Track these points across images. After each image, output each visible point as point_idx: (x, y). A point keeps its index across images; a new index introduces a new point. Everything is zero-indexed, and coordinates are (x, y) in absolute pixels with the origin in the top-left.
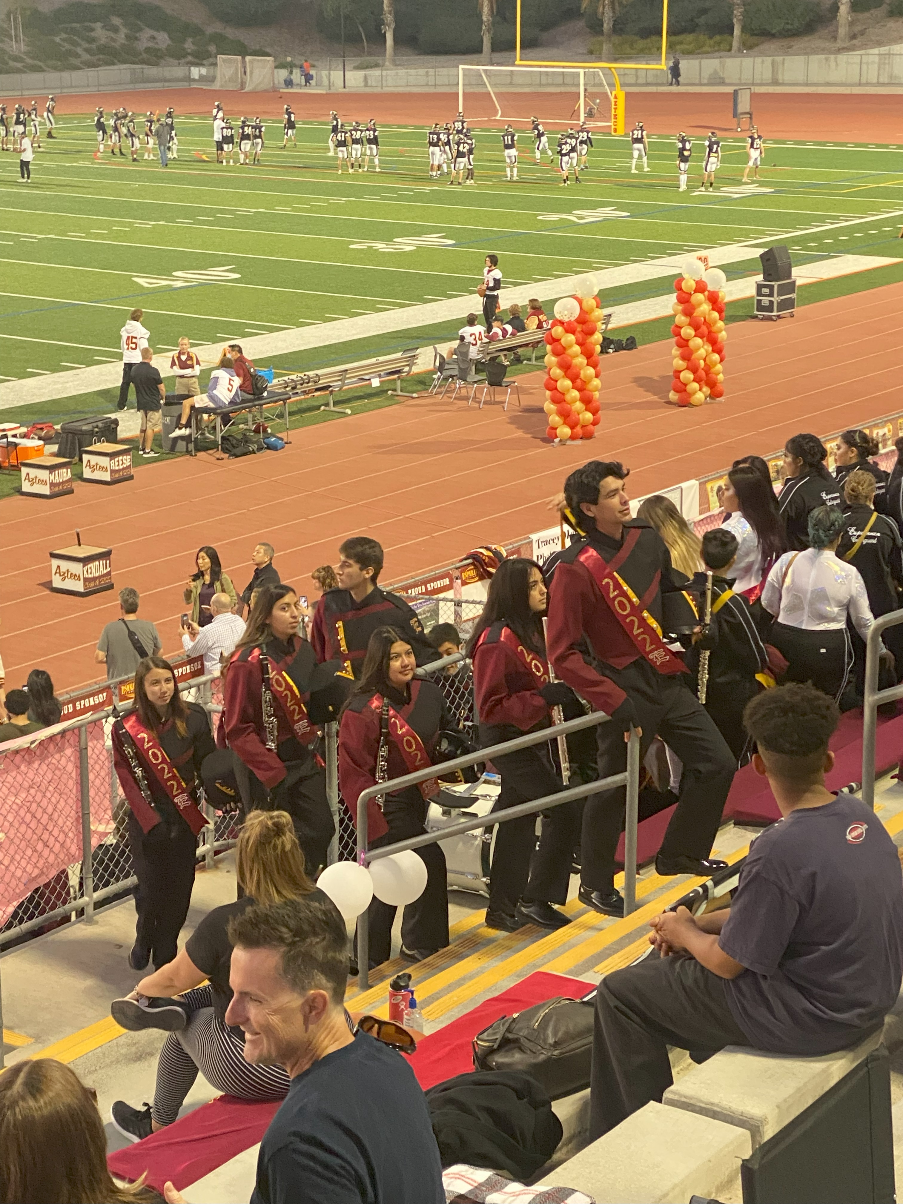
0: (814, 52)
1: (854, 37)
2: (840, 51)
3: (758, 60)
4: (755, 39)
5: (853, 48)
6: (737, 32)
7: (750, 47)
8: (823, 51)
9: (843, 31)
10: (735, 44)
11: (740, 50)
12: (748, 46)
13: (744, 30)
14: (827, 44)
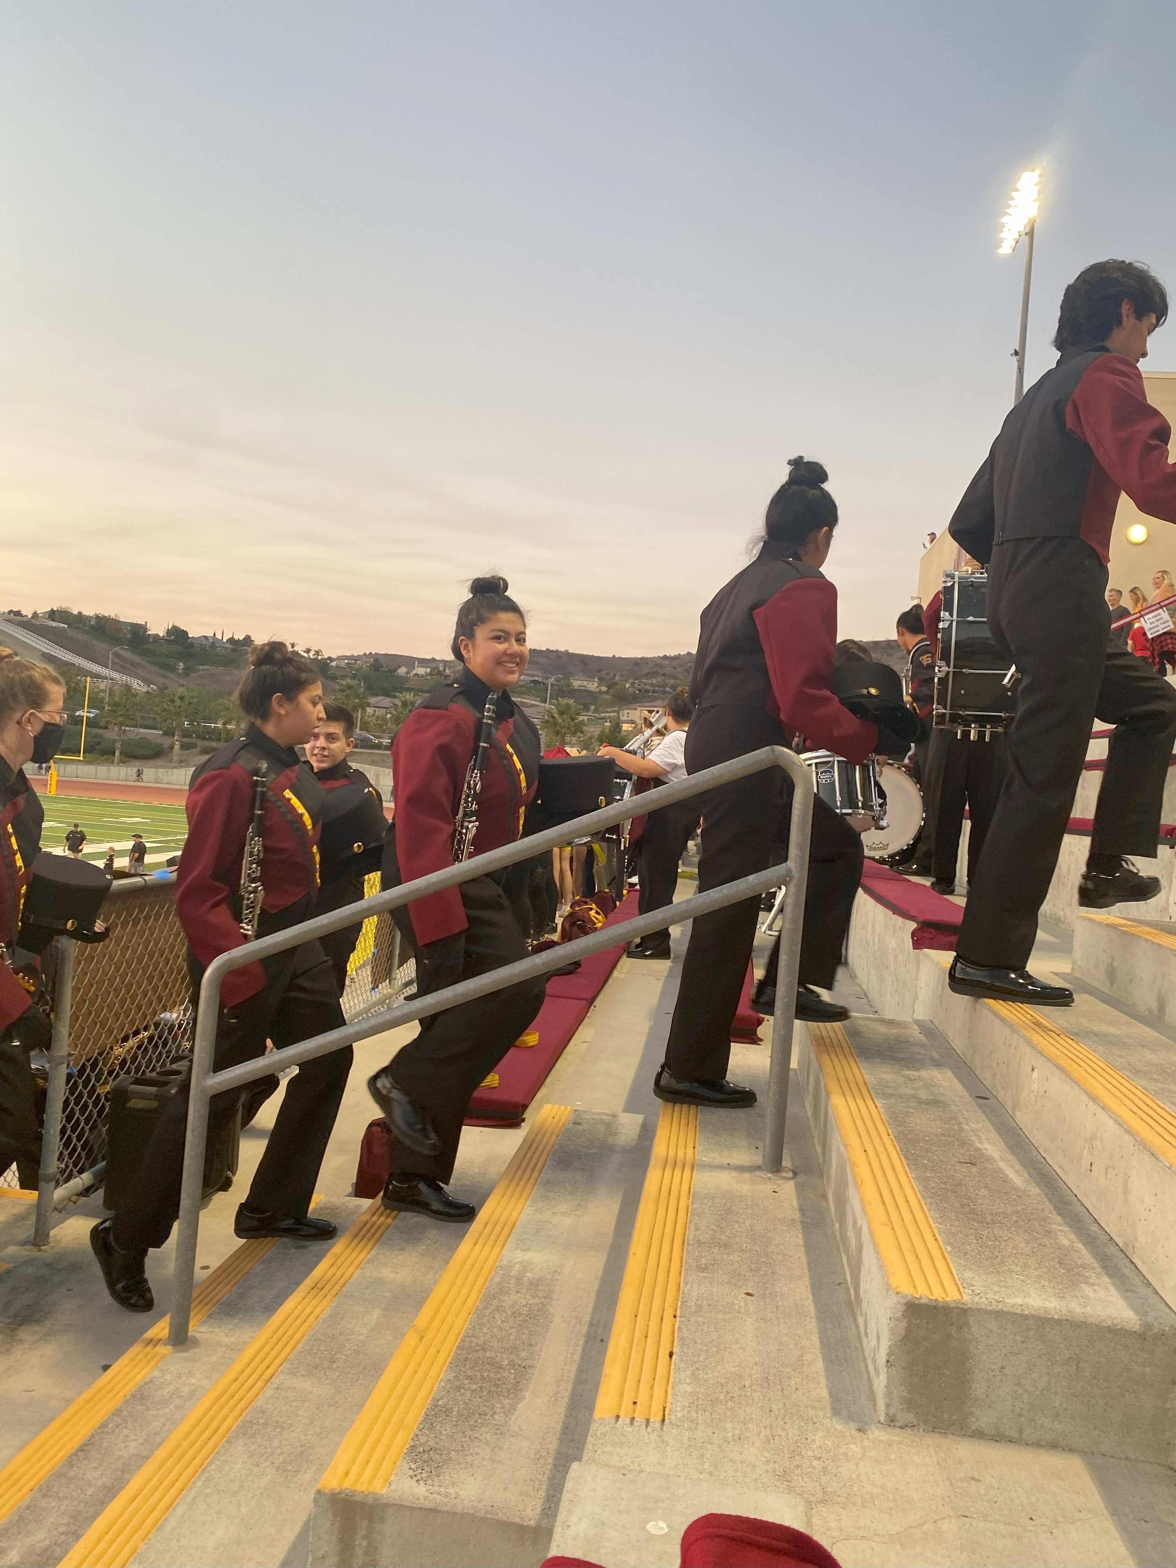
0: (161, 767)
1: (181, 762)
2: (174, 768)
3: (129, 769)
4: (127, 759)
5: (181, 767)
6: (117, 754)
7: (124, 763)
8: (165, 767)
9: (175, 758)
10: (116, 760)
11: (118, 764)
12: (122, 762)
13: (121, 753)
14: (166, 764)
